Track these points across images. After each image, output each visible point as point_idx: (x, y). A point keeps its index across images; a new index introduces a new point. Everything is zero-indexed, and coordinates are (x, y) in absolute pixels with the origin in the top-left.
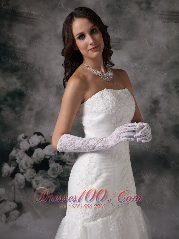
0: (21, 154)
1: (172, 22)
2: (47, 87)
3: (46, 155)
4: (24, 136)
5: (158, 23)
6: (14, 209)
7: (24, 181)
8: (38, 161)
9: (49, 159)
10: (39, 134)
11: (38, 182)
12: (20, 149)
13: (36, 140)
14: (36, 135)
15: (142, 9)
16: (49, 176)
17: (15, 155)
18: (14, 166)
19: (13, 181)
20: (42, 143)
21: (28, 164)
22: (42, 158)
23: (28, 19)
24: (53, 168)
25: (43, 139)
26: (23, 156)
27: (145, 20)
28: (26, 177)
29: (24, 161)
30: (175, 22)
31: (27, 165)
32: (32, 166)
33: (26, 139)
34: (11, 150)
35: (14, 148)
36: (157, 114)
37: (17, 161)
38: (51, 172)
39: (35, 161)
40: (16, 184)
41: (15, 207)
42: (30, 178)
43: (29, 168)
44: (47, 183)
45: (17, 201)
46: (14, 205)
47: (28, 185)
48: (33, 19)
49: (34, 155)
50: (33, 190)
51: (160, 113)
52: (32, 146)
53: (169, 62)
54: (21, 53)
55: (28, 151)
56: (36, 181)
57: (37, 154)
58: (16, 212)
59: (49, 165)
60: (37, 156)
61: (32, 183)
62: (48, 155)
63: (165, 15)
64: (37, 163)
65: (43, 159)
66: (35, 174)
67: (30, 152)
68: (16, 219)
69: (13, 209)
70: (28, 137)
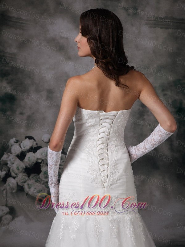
0: (13, 158)
1: (158, 27)
2: (38, 91)
3: (37, 159)
4: (16, 140)
5: (145, 29)
6: (7, 214)
7: (16, 185)
8: (29, 165)
9: (41, 163)
10: (31, 138)
11: (30, 186)
12: (11, 153)
13: (27, 144)
14: (27, 139)
15: (129, 15)
16: (41, 180)
17: (6, 159)
18: (5, 171)
19: (5, 185)
20: (33, 147)
21: (20, 168)
22: (34, 161)
23: (17, 24)
24: (45, 171)
25: (35, 143)
26: (15, 161)
27: (132, 25)
28: (18, 181)
29: (16, 165)
30: (161, 28)
31: (19, 170)
32: (24, 170)
33: (18, 143)
34: (3, 154)
35: (5, 153)
36: (145, 117)
37: (8, 165)
38: (43, 176)
39: (27, 165)
40: (8, 189)
41: (7, 212)
42: (21, 182)
43: (21, 172)
44: (39, 186)
45: (9, 205)
46: (6, 210)
47: (20, 189)
48: (22, 23)
49: (26, 159)
50: (25, 194)
51: (148, 115)
52: (24, 150)
53: (155, 66)
54: (11, 57)
55: (19, 155)
56: (28, 184)
57: (29, 158)
58: (9, 217)
59: (41, 168)
60: (29, 160)
61: (24, 187)
62: (39, 159)
63: (151, 21)
64: (29, 166)
65: (35, 163)
66: (27, 178)
67: (22, 156)
68: (8, 224)
69: (5, 214)
70: (19, 141)
